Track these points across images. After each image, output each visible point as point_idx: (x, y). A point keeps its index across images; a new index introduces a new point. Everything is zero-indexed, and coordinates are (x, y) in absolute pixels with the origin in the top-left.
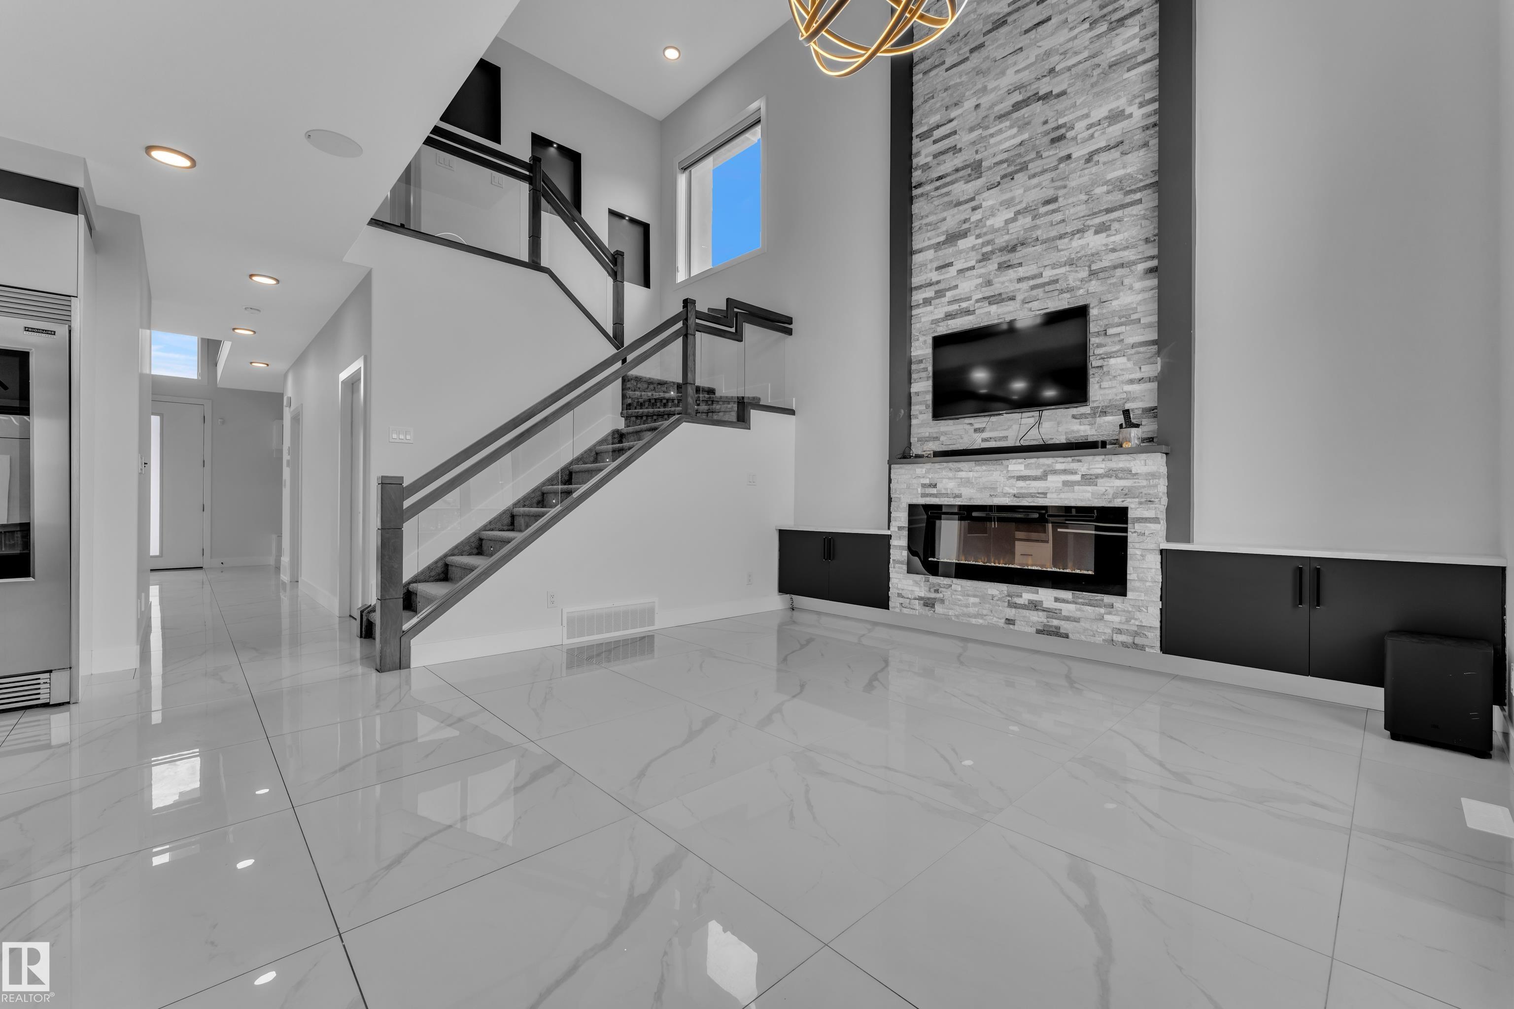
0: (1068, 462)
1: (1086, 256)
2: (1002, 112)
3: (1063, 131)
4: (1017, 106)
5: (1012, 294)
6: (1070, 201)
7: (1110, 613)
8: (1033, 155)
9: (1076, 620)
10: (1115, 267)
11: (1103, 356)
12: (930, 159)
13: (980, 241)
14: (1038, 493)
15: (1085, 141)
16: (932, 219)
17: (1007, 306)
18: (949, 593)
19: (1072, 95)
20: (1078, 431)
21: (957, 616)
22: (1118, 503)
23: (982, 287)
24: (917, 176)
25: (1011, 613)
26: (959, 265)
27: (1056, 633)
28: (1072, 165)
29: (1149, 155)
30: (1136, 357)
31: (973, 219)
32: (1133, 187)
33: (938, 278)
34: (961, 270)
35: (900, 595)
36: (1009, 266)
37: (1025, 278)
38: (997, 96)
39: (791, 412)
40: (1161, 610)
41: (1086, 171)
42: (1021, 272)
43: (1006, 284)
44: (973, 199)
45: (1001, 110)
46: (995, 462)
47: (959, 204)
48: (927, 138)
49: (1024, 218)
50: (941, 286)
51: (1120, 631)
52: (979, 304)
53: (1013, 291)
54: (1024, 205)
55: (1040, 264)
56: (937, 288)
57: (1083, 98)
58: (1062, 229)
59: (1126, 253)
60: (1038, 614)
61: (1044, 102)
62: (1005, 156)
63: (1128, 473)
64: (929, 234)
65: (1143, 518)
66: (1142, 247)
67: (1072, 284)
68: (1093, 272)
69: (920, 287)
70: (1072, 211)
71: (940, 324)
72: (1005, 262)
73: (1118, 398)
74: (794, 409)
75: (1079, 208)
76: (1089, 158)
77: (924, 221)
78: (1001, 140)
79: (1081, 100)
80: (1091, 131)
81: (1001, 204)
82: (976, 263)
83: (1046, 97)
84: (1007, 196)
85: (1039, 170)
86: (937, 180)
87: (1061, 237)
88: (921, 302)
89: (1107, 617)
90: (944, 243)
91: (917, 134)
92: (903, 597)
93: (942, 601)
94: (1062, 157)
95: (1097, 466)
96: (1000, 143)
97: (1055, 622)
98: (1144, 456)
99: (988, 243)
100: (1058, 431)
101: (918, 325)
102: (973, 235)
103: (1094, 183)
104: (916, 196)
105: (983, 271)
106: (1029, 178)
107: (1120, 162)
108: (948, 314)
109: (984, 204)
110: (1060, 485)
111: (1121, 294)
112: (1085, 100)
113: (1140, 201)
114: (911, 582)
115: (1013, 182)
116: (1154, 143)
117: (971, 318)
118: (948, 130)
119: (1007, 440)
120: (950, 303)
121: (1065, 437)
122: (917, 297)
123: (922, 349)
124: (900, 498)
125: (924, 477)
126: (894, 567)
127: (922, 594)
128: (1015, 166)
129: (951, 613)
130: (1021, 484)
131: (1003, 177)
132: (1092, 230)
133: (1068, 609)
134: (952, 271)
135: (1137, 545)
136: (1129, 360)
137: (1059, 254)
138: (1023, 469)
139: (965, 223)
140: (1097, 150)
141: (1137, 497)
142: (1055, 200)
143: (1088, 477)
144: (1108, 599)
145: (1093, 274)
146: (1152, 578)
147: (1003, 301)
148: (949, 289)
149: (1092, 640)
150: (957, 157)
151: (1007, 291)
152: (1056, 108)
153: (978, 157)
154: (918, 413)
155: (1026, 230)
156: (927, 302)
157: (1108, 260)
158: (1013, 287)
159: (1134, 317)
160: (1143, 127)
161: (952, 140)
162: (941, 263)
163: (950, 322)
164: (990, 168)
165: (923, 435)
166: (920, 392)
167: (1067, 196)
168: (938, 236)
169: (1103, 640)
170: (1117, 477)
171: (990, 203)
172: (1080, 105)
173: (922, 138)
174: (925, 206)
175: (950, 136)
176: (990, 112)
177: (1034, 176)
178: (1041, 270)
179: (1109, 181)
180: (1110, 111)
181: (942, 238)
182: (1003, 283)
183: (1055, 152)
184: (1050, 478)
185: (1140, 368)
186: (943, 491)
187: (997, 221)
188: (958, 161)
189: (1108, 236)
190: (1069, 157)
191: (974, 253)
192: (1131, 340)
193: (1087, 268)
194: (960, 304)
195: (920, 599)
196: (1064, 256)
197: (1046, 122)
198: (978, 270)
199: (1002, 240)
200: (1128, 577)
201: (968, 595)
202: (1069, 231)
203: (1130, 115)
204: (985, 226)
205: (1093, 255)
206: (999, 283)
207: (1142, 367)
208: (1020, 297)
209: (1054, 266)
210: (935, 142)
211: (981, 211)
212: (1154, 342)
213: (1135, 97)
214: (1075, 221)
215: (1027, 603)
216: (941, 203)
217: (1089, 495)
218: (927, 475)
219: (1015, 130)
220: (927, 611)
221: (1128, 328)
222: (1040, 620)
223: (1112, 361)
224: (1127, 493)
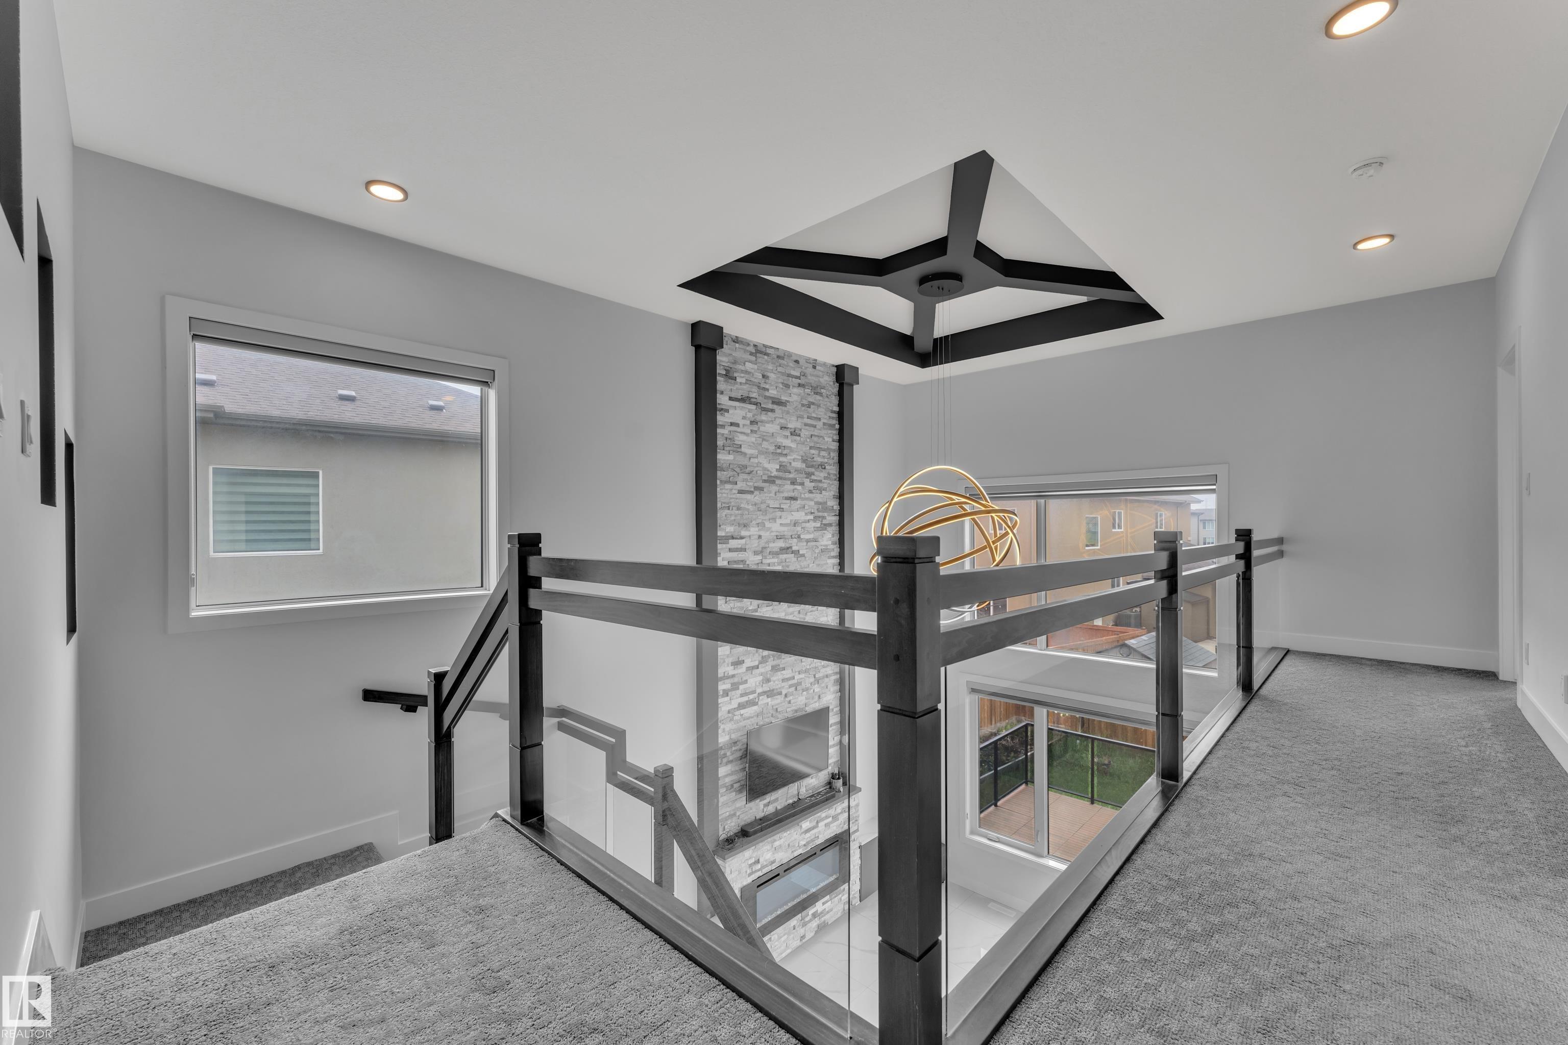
5: (779, 690)
22: (845, 828)
25: (803, 931)
33: (735, 672)
34: (748, 667)
36: (778, 669)
38: (771, 536)
43: (776, 682)
45: (772, 547)
48: (723, 543)
50: (736, 680)
52: (762, 697)
53: (780, 688)
56: (731, 681)
69: (722, 679)
71: (736, 713)
72: (776, 666)
82: (759, 663)
88: (722, 693)
110: (823, 825)
117: (755, 708)
118: (740, 544)
120: (742, 695)
125: (749, 858)
134: (742, 669)
144: (844, 886)
145: (817, 681)
146: (857, 865)
156: (726, 693)
158: (779, 685)
161: (743, 555)
162: (735, 660)
163: (742, 711)
165: (724, 815)
175: (740, 550)
176: (765, 545)
178: (794, 674)
186: (765, 864)
210: (730, 550)
218: (751, 854)
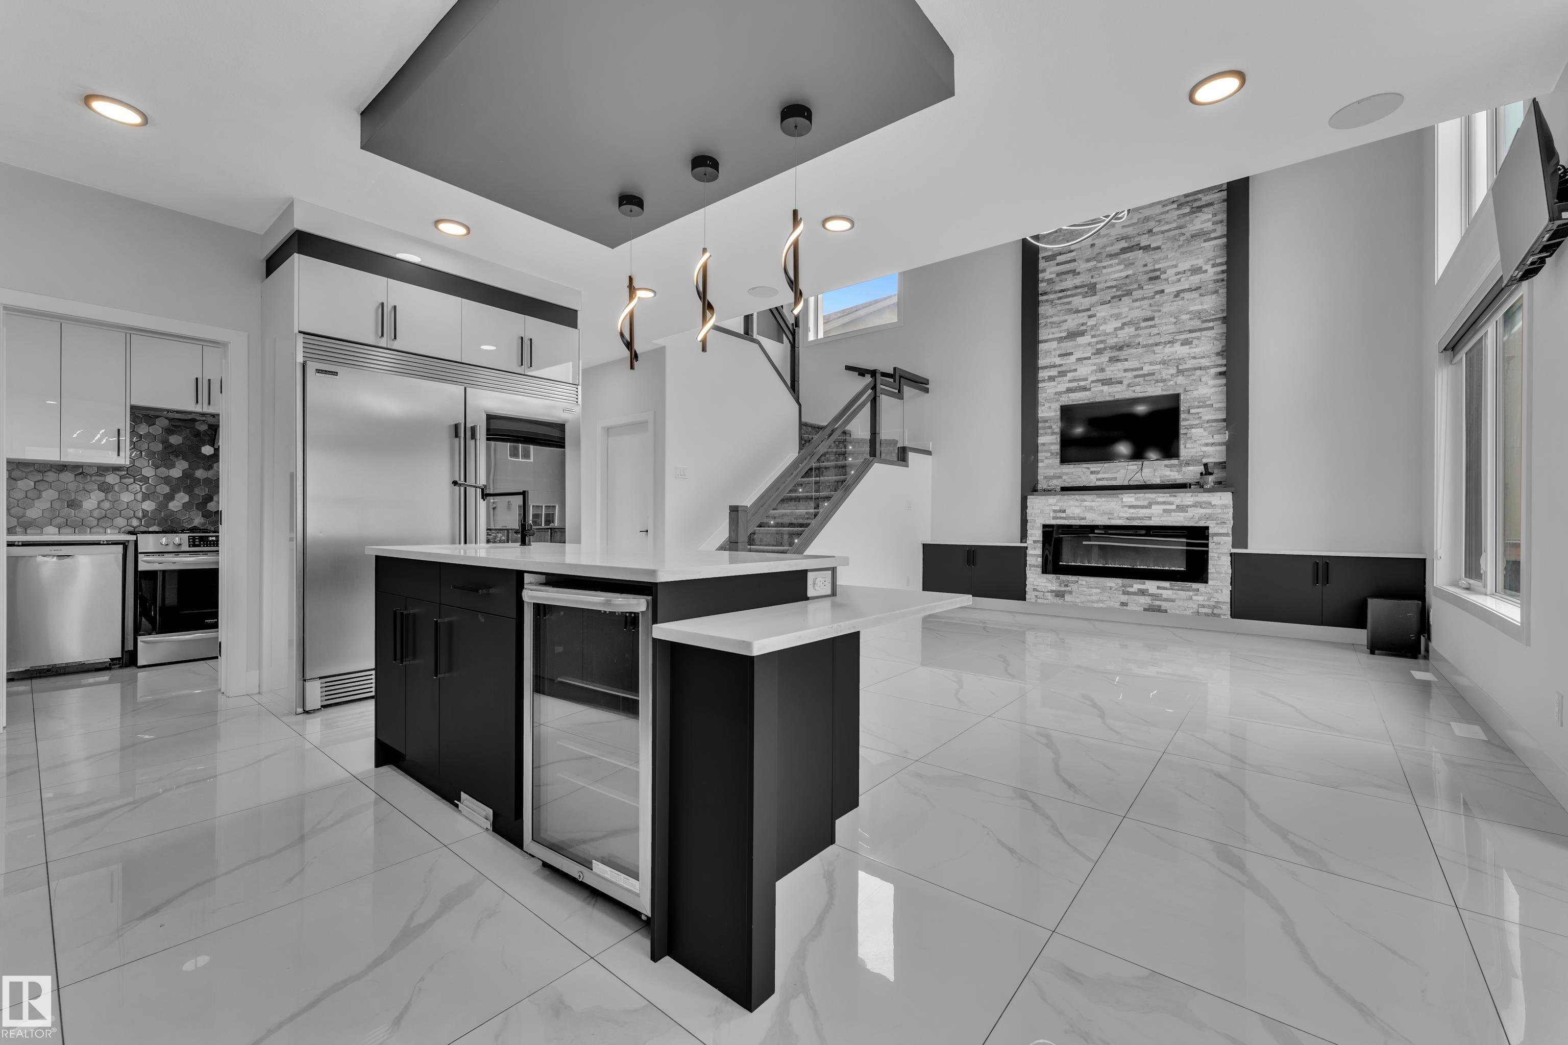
0: (1167, 497)
1: (1175, 359)
2: (1112, 253)
3: (1158, 273)
4: (1124, 251)
5: (1119, 379)
6: (1164, 321)
7: (1196, 595)
8: (1136, 286)
9: (1173, 601)
10: (1195, 369)
11: (1187, 427)
12: (1053, 276)
13: (1095, 340)
14: (1145, 517)
15: (1174, 283)
16: (1055, 319)
17: (1116, 387)
18: (1076, 586)
19: (1165, 250)
20: (1170, 476)
21: (1082, 602)
22: (1202, 524)
23: (1096, 372)
24: (1042, 286)
25: (1124, 598)
26: (1078, 354)
27: (1159, 610)
28: (1165, 297)
29: (1218, 299)
30: (1210, 429)
31: (1089, 324)
32: (1208, 318)
33: (1061, 362)
34: (1079, 359)
35: (1035, 590)
36: (1118, 360)
37: (1130, 369)
38: (1109, 241)
39: (929, 453)
40: (1231, 591)
41: (1175, 303)
42: (1127, 365)
43: (1115, 372)
44: (1089, 310)
45: (1111, 251)
46: (1112, 495)
47: (1077, 311)
48: (1051, 261)
49: (1129, 328)
50: (1063, 369)
51: (1203, 606)
52: (1095, 384)
53: (1120, 378)
54: (1128, 319)
55: (1141, 361)
56: (1060, 369)
57: (1173, 254)
58: (1157, 339)
59: (1203, 361)
60: (1145, 599)
61: (1145, 251)
62: (1114, 283)
63: (1209, 504)
64: (1053, 330)
65: (1219, 534)
66: (1213, 359)
67: (1165, 377)
68: (1180, 371)
69: (1045, 367)
70: (1165, 328)
71: (1062, 395)
72: (1114, 357)
73: (1198, 455)
74: (931, 450)
75: (1170, 327)
76: (1177, 294)
77: (1049, 320)
78: (1111, 272)
79: (1171, 255)
80: (1179, 277)
81: (1111, 316)
82: (1092, 355)
83: (1146, 248)
84: (1116, 311)
85: (1140, 297)
86: (1060, 292)
87: (1157, 344)
88: (1047, 378)
89: (1194, 598)
90: (1065, 338)
91: (1043, 256)
92: (1038, 591)
93: (1071, 592)
94: (1157, 291)
95: (1188, 500)
96: (1111, 273)
97: (1158, 603)
98: (1219, 494)
99: (1102, 342)
100: (1154, 475)
101: (1044, 395)
102: (1089, 335)
103: (1180, 312)
104: (1042, 301)
105: (1097, 361)
106: (1133, 301)
107: (1199, 300)
108: (1068, 389)
109: (1098, 314)
110: (1161, 512)
111: (1200, 387)
112: (1174, 255)
113: (1212, 328)
114: (1045, 580)
115: (1120, 303)
116: (1223, 291)
117: (1087, 393)
118: (1069, 257)
119: (1116, 480)
120: (1070, 381)
121: (1159, 479)
122: (1042, 374)
123: (1048, 412)
124: (1035, 520)
125: (1055, 505)
126: (1030, 570)
127: (1054, 588)
128: (1122, 291)
129: (1077, 600)
130: (1132, 510)
131: (1113, 298)
132: (1179, 343)
133: (1167, 594)
134: (1072, 359)
135: (1215, 551)
136: (1205, 430)
137: (1155, 356)
138: (1134, 500)
139: (1082, 325)
140: (1182, 290)
141: (1215, 520)
142: (1152, 319)
143: (1181, 507)
144: (1195, 585)
145: (1180, 372)
146: (1225, 571)
147: (1113, 383)
148: (1070, 371)
149: (1184, 613)
150: (1076, 278)
151: (1116, 377)
152: (1153, 257)
153: (1093, 281)
154: (1044, 458)
155: (1131, 337)
156: (1052, 379)
157: (1190, 364)
158: (1121, 374)
159: (1208, 403)
160: (1214, 280)
161: (1072, 265)
162: (1063, 352)
163: (1070, 395)
164: (1102, 290)
165: (1048, 474)
166: (1046, 443)
167: (1161, 317)
168: (1061, 332)
169: (1192, 612)
170: (1201, 507)
171: (1103, 314)
172: (1171, 258)
173: (1047, 260)
174: (1050, 310)
175: (1070, 262)
176: (1102, 251)
177: (1136, 300)
178: (1142, 365)
179: (1191, 312)
180: (1192, 266)
181: (1064, 334)
182: (1112, 371)
183: (1152, 287)
184: (1154, 507)
185: (1213, 436)
186: (1071, 515)
187: (1109, 327)
188: (1078, 281)
189: (1190, 348)
190: (1162, 291)
191: (1090, 348)
192: (1207, 418)
193: (1175, 368)
194: (1079, 383)
195: (1052, 591)
196: (1159, 358)
197: (1145, 265)
198: (1093, 360)
199: (1112, 341)
200: (1209, 571)
201: (1091, 588)
202: (1162, 341)
203: (1206, 271)
204: (1099, 329)
205: (1180, 359)
206: (1110, 371)
207: (1214, 436)
208: (1126, 382)
209: (1151, 364)
210: (1058, 264)
211: (1095, 319)
212: (1224, 420)
213: (1209, 260)
214: (1167, 335)
215: (1137, 591)
216: (1063, 309)
217: (1182, 519)
218: (1058, 503)
219: (1122, 267)
220: (1058, 601)
221: (1204, 409)
222: (1146, 602)
223: (1193, 430)
224: (1208, 517)
